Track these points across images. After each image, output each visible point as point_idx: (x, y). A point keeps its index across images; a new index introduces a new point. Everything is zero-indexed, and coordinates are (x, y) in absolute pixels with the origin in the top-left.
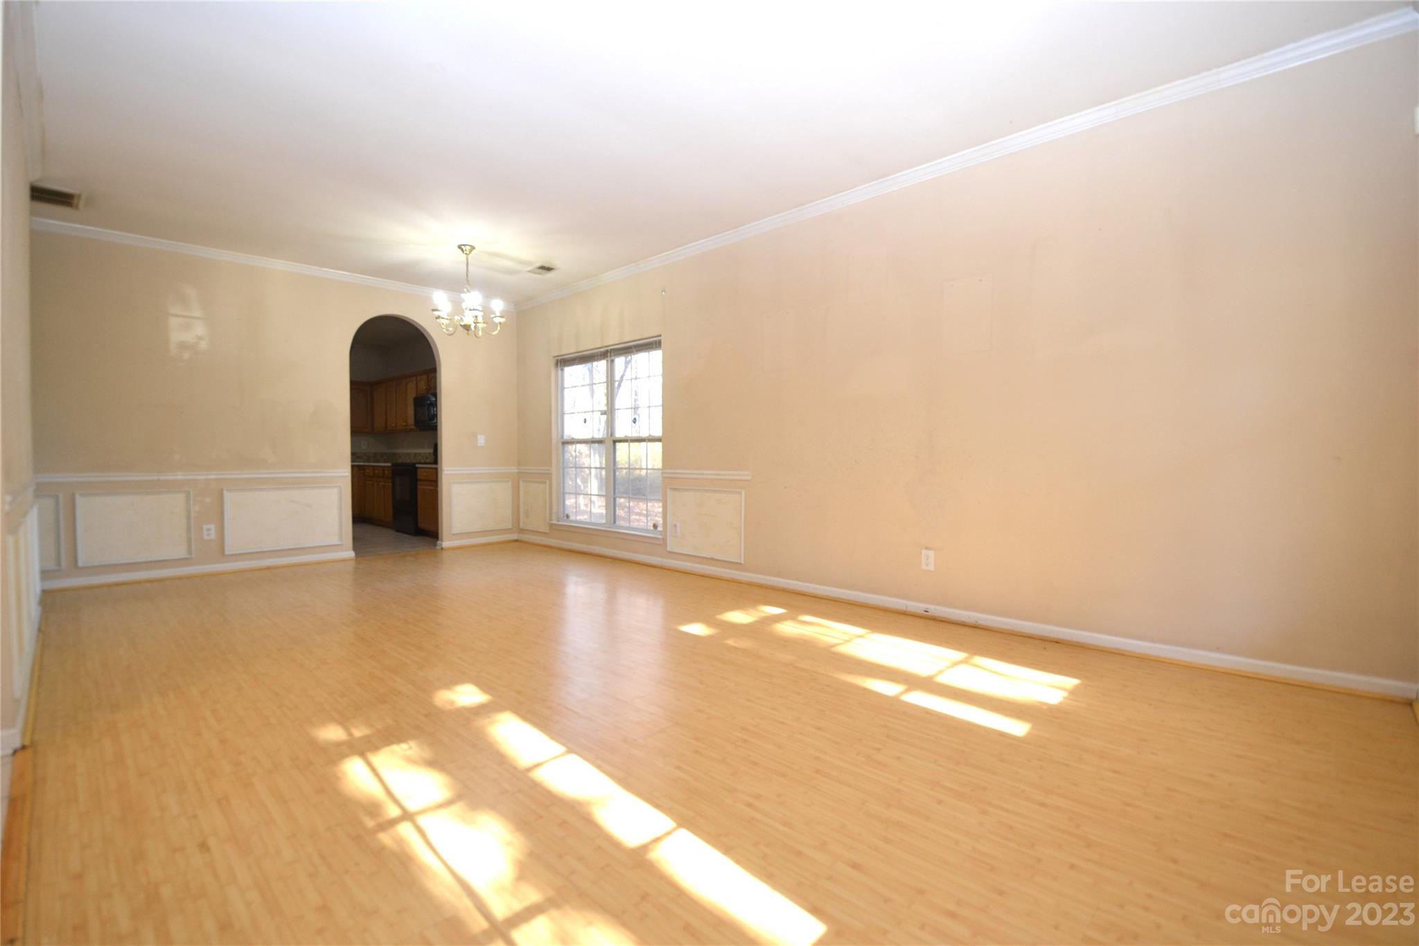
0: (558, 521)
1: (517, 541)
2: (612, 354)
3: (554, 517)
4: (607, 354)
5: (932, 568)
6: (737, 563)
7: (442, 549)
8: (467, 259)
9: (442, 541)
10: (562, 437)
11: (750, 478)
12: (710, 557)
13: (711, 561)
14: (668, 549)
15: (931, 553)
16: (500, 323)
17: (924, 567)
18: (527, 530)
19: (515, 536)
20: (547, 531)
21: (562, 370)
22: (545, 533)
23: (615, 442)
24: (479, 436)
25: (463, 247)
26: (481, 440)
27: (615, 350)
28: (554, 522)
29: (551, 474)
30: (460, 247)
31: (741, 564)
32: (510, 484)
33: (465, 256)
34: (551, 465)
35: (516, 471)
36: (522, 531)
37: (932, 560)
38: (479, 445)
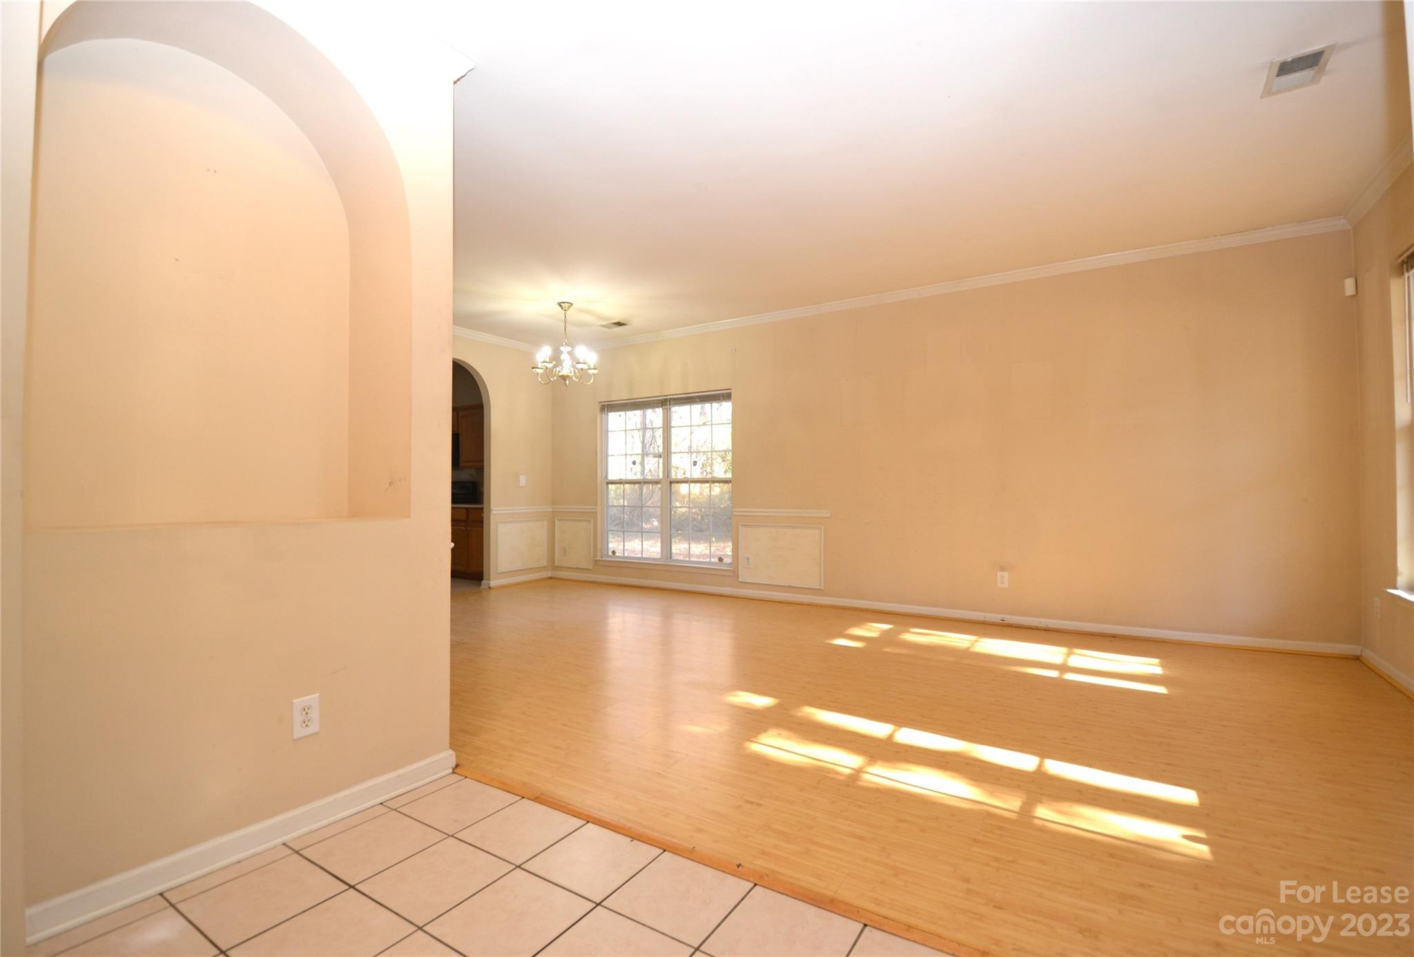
0: (602, 557)
1: (551, 578)
2: (672, 403)
3: (599, 553)
4: (665, 403)
5: (1006, 585)
6: (818, 589)
7: (490, 587)
8: (565, 314)
9: (489, 580)
10: (606, 477)
11: (829, 515)
12: (787, 585)
13: (790, 588)
14: (740, 580)
15: (1006, 574)
16: (594, 374)
17: (999, 585)
18: (561, 567)
19: (549, 574)
20: (591, 568)
21: (607, 414)
22: (590, 570)
23: (671, 483)
24: (521, 477)
25: (562, 304)
26: (523, 480)
27: (674, 399)
28: (599, 558)
29: (596, 513)
30: (560, 304)
31: (821, 590)
32: (545, 523)
33: (563, 312)
34: (596, 504)
35: (551, 510)
36: (556, 568)
37: (1006, 580)
38: (521, 485)
